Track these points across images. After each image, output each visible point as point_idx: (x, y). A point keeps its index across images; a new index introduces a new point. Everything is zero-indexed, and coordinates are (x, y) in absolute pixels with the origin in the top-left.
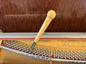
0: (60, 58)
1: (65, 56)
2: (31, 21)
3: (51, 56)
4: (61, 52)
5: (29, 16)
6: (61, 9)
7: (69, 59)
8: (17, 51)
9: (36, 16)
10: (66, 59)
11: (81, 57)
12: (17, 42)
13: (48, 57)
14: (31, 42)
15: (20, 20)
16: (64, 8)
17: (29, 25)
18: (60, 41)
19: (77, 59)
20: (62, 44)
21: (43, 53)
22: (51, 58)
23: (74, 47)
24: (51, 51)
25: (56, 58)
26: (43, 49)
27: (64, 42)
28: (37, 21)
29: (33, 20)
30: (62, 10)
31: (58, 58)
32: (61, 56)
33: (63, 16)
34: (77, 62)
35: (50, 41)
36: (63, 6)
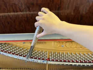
0: (57, 61)
1: (62, 59)
3: (47, 58)
6: (57, 5)
8: (10, 54)
9: (30, 14)
10: (63, 62)
11: (80, 59)
13: (44, 60)
14: (24, 44)
15: (12, 20)
16: (60, 4)
17: (22, 24)
18: (57, 42)
19: (75, 62)
20: (59, 45)
21: (37, 56)
22: (47, 61)
23: (71, 48)
25: (53, 60)
27: (61, 43)
28: (32, 20)
30: (58, 7)
32: (58, 59)
33: (60, 14)
34: (76, 65)
35: (45, 42)
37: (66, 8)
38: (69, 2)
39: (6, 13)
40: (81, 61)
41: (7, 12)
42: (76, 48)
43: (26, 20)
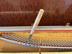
0: (47, 45)
1: (50, 44)
2: (24, 17)
3: (40, 44)
4: (47, 41)
5: (22, 13)
6: (48, 7)
7: (53, 46)
8: (13, 41)
9: (28, 13)
10: (51, 46)
11: (62, 44)
12: (13, 34)
13: (38, 45)
15: (15, 16)
16: (50, 7)
18: (47, 32)
19: (59, 46)
20: (48, 35)
21: (33, 42)
22: (40, 46)
23: (57, 37)
24: (40, 41)
25: (44, 45)
26: (34, 39)
27: (50, 33)
28: (29, 17)
29: (25, 16)
30: (48, 9)
31: (45, 45)
32: (48, 44)
33: (49, 13)
35: (39, 32)
36: (49, 5)
37: (53, 10)
38: (55, 6)
39: (11, 11)
40: (63, 45)
41: (13, 11)
42: (60, 37)
43: (25, 17)
